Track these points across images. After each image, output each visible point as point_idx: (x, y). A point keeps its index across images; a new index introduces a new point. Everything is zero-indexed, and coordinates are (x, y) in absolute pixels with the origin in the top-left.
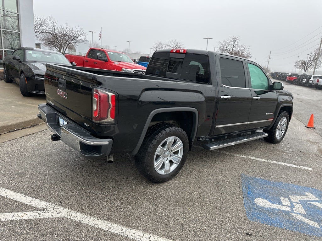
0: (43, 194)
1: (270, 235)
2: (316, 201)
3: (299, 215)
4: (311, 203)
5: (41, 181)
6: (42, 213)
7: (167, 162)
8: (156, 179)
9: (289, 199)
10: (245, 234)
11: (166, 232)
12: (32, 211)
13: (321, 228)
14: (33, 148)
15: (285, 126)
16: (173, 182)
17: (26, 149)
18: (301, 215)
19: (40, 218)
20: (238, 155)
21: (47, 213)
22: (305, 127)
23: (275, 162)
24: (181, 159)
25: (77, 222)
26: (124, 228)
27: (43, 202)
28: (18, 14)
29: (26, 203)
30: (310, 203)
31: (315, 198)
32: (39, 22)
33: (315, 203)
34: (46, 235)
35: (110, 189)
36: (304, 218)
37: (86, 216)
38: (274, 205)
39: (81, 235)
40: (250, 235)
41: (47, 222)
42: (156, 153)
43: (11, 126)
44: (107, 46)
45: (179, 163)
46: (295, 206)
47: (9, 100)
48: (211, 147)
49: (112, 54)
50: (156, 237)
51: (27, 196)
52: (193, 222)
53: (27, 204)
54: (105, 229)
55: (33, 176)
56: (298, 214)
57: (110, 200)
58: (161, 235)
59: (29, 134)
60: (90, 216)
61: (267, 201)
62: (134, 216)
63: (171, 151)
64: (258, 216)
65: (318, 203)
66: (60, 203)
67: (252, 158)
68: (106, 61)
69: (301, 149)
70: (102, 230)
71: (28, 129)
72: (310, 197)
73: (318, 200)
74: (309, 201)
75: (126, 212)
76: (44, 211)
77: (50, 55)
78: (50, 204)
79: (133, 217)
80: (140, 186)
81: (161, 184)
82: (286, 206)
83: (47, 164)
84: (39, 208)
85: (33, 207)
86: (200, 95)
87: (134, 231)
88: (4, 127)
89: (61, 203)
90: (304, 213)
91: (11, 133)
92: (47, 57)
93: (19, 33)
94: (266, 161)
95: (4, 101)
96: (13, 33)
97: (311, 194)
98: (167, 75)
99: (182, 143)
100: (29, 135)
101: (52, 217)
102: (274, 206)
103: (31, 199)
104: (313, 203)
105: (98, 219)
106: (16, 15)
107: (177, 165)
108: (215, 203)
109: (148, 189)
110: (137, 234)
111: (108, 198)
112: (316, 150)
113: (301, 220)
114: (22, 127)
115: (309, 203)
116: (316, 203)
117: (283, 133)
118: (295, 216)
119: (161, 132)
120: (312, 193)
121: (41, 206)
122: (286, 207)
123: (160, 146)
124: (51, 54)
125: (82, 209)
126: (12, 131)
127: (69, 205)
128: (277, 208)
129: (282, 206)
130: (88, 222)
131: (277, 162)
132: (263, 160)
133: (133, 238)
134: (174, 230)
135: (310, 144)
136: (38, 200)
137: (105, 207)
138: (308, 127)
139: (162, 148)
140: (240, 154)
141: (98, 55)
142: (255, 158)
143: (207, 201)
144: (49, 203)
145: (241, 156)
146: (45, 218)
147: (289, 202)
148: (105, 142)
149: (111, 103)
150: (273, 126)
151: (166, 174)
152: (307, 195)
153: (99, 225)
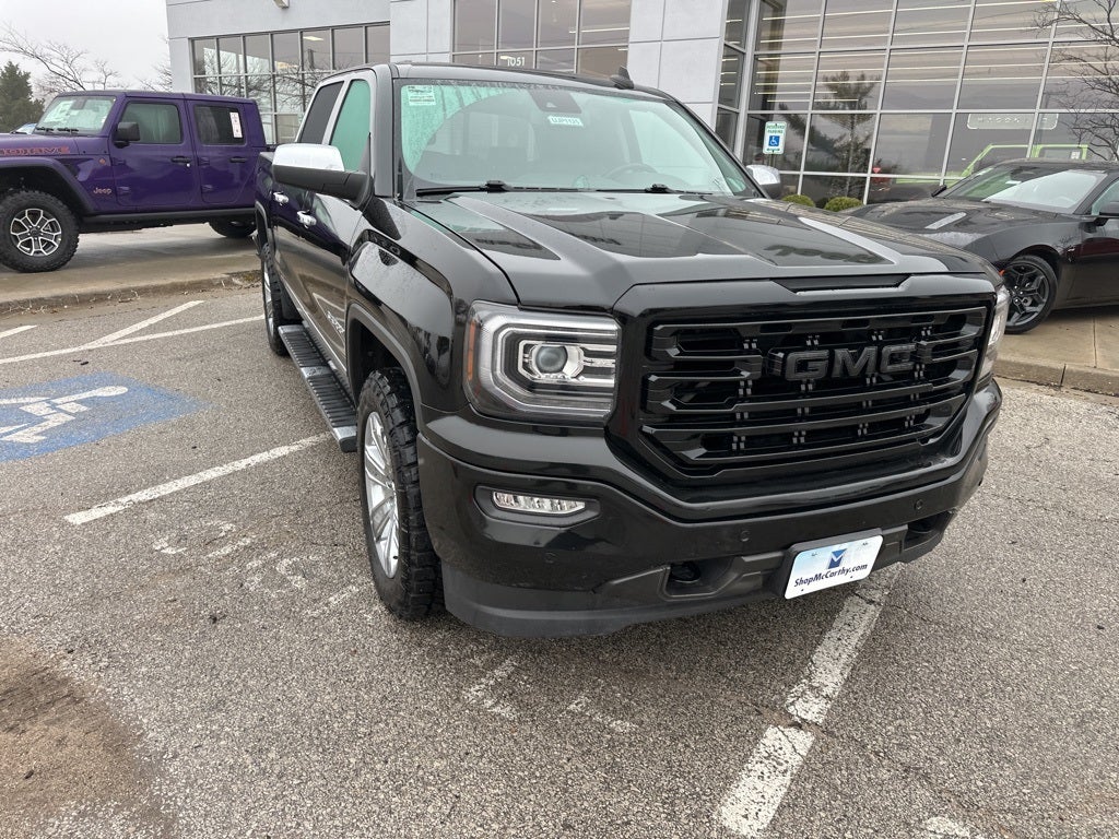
2: (10, 433)
4: (18, 427)
9: (70, 414)
30: (21, 426)
31: (13, 438)
33: (9, 430)
46: (48, 409)
72: (27, 436)
73: (6, 438)
74: (25, 428)
90: (26, 408)
97: (30, 441)
104: (12, 429)
115: (23, 424)
116: (5, 432)
120: (28, 444)
122: (66, 402)
129: (75, 399)
147: (65, 409)
152: (36, 435)
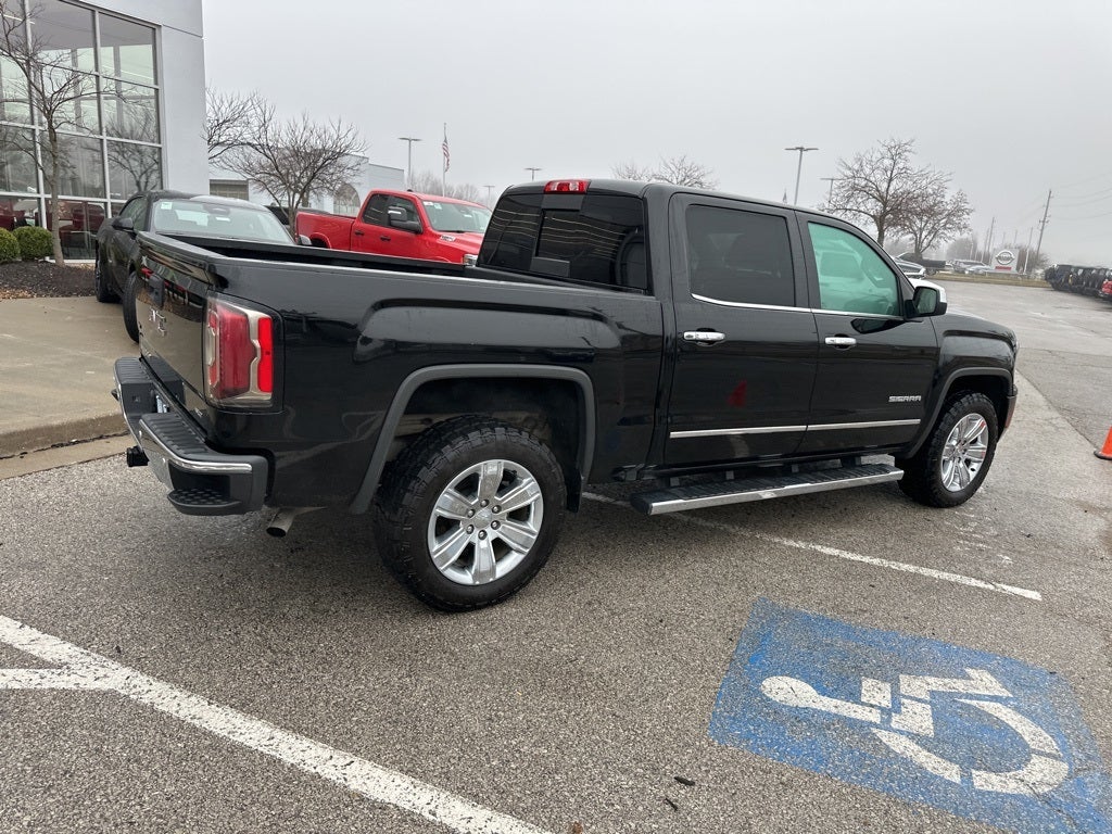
0: (76, 623)
1: (761, 788)
2: (994, 698)
3: (903, 738)
4: (974, 703)
5: (85, 589)
6: (49, 676)
7: (484, 547)
8: (442, 599)
9: (896, 686)
10: (673, 780)
11: (407, 753)
12: (25, 667)
13: (963, 781)
14: (104, 495)
15: (982, 446)
16: (508, 613)
17: (81, 496)
18: (914, 737)
19: (39, 687)
20: (777, 540)
21: (65, 677)
22: (1094, 458)
23: (905, 567)
24: (535, 537)
25: (144, 707)
26: (278, 734)
27: (68, 645)
28: (157, 90)
29: (16, 645)
30: (968, 701)
31: (997, 689)
32: (226, 112)
33: (986, 703)
34: (36, 735)
35: (288, 621)
36: (917, 748)
37: (177, 693)
38: (826, 699)
39: (139, 742)
40: (687, 783)
41: (54, 699)
42: (437, 511)
43: (59, 428)
44: (467, 186)
45: (527, 551)
46: (903, 710)
47: (88, 354)
48: (654, 504)
49: (438, 207)
50: (368, 765)
51: (27, 627)
52: (512, 732)
53: (20, 647)
54: (217, 731)
55: (69, 571)
56: (901, 733)
57: (274, 652)
58: (387, 763)
59: (110, 453)
60: (190, 693)
61: (810, 688)
62: (327, 703)
63: (500, 508)
64: (749, 731)
65: (999, 705)
66: (115, 653)
67: (828, 551)
68: (417, 232)
69: (1033, 529)
70: (207, 734)
71: (112, 440)
72: (981, 683)
73: (1005, 693)
75: (309, 689)
76: (59, 671)
77: (226, 214)
78: (85, 651)
79: (322, 704)
80: (388, 617)
81: (461, 616)
82: (872, 706)
83: (127, 541)
84: (49, 660)
85: (32, 656)
86: (600, 325)
87: (306, 742)
88: (37, 431)
89: (119, 652)
90: (927, 732)
91: (60, 449)
92: (218, 219)
93: (160, 148)
94: (876, 561)
95: (70, 356)
96: (143, 148)
97: (988, 676)
98: (533, 267)
99: (535, 483)
100: (107, 457)
101: (75, 688)
102: (828, 704)
103: (35, 633)
104: (981, 703)
105: (209, 704)
106: (152, 92)
107: (521, 557)
108: (619, 681)
109: (412, 630)
110: (312, 752)
111: (270, 648)
112: (1094, 535)
113: (903, 753)
114: (96, 432)
115: (963, 704)
116: (992, 704)
117: (973, 470)
118: (884, 740)
119: (451, 444)
120: (992, 672)
121: (57, 656)
122: (868, 709)
123: (449, 488)
124: (231, 209)
125: (176, 672)
126: (62, 445)
127: (139, 660)
128: (834, 711)
129: (855, 705)
130: (175, 709)
131: (912, 568)
132: (866, 559)
133: (292, 762)
134: (437, 750)
135: (1081, 513)
136: (54, 640)
137: (248, 672)
138: (1104, 455)
139: (458, 495)
140: (789, 536)
141: (390, 212)
142: (836, 552)
143: (591, 674)
144: (82, 650)
145: (791, 543)
146: (53, 689)
147: (889, 696)
148: (242, 465)
149: (256, 343)
150: (928, 443)
151: (477, 583)
152: (969, 678)
153: (205, 719)
